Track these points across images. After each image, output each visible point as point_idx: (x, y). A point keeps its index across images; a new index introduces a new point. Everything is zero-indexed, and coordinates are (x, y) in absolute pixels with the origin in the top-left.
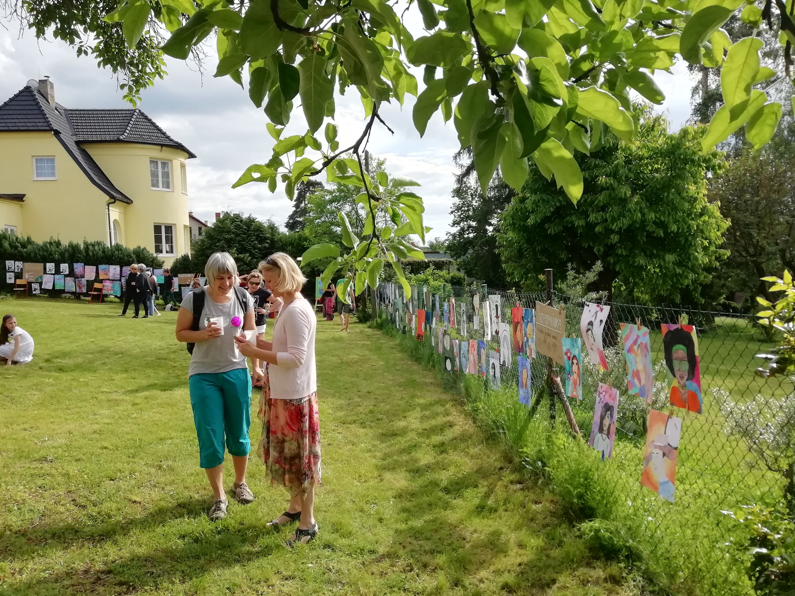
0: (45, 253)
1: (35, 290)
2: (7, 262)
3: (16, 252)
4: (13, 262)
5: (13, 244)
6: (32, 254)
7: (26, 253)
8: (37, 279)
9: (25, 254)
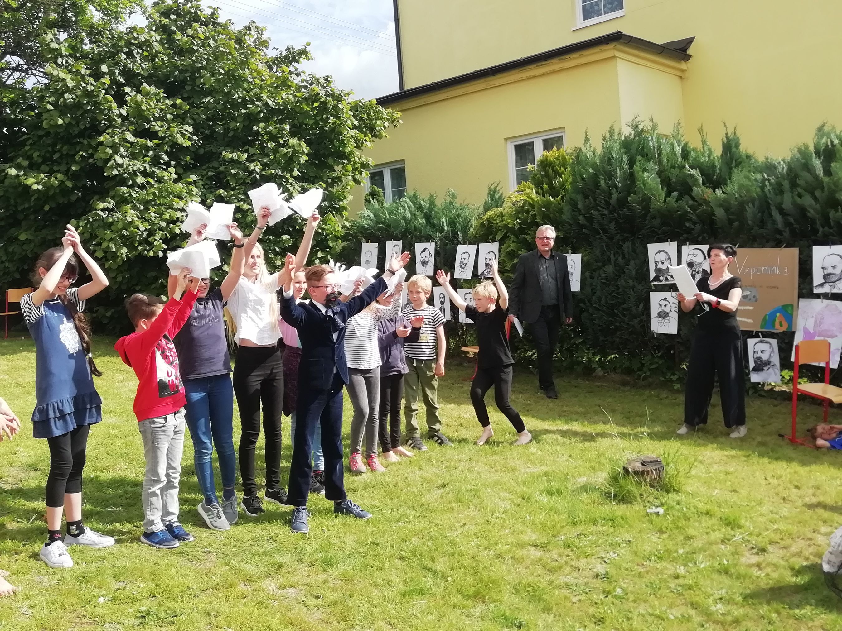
0: (807, 201)
1: (760, 366)
2: (652, 248)
3: (686, 204)
4: (671, 247)
5: (674, 175)
6: (750, 211)
7: (725, 205)
8: (770, 320)
9: (720, 213)
